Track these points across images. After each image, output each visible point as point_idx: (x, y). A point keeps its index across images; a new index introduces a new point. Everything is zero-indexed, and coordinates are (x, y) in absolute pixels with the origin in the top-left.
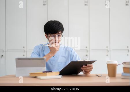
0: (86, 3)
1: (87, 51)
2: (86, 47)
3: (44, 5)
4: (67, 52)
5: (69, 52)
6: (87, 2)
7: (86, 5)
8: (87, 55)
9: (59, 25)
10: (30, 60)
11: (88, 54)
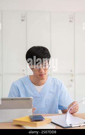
0: (70, 20)
1: (72, 75)
2: (71, 71)
3: (23, 20)
4: (56, 87)
5: (58, 86)
6: (72, 18)
7: (70, 21)
8: (72, 80)
9: (43, 53)
10: (12, 101)
11: (73, 78)
